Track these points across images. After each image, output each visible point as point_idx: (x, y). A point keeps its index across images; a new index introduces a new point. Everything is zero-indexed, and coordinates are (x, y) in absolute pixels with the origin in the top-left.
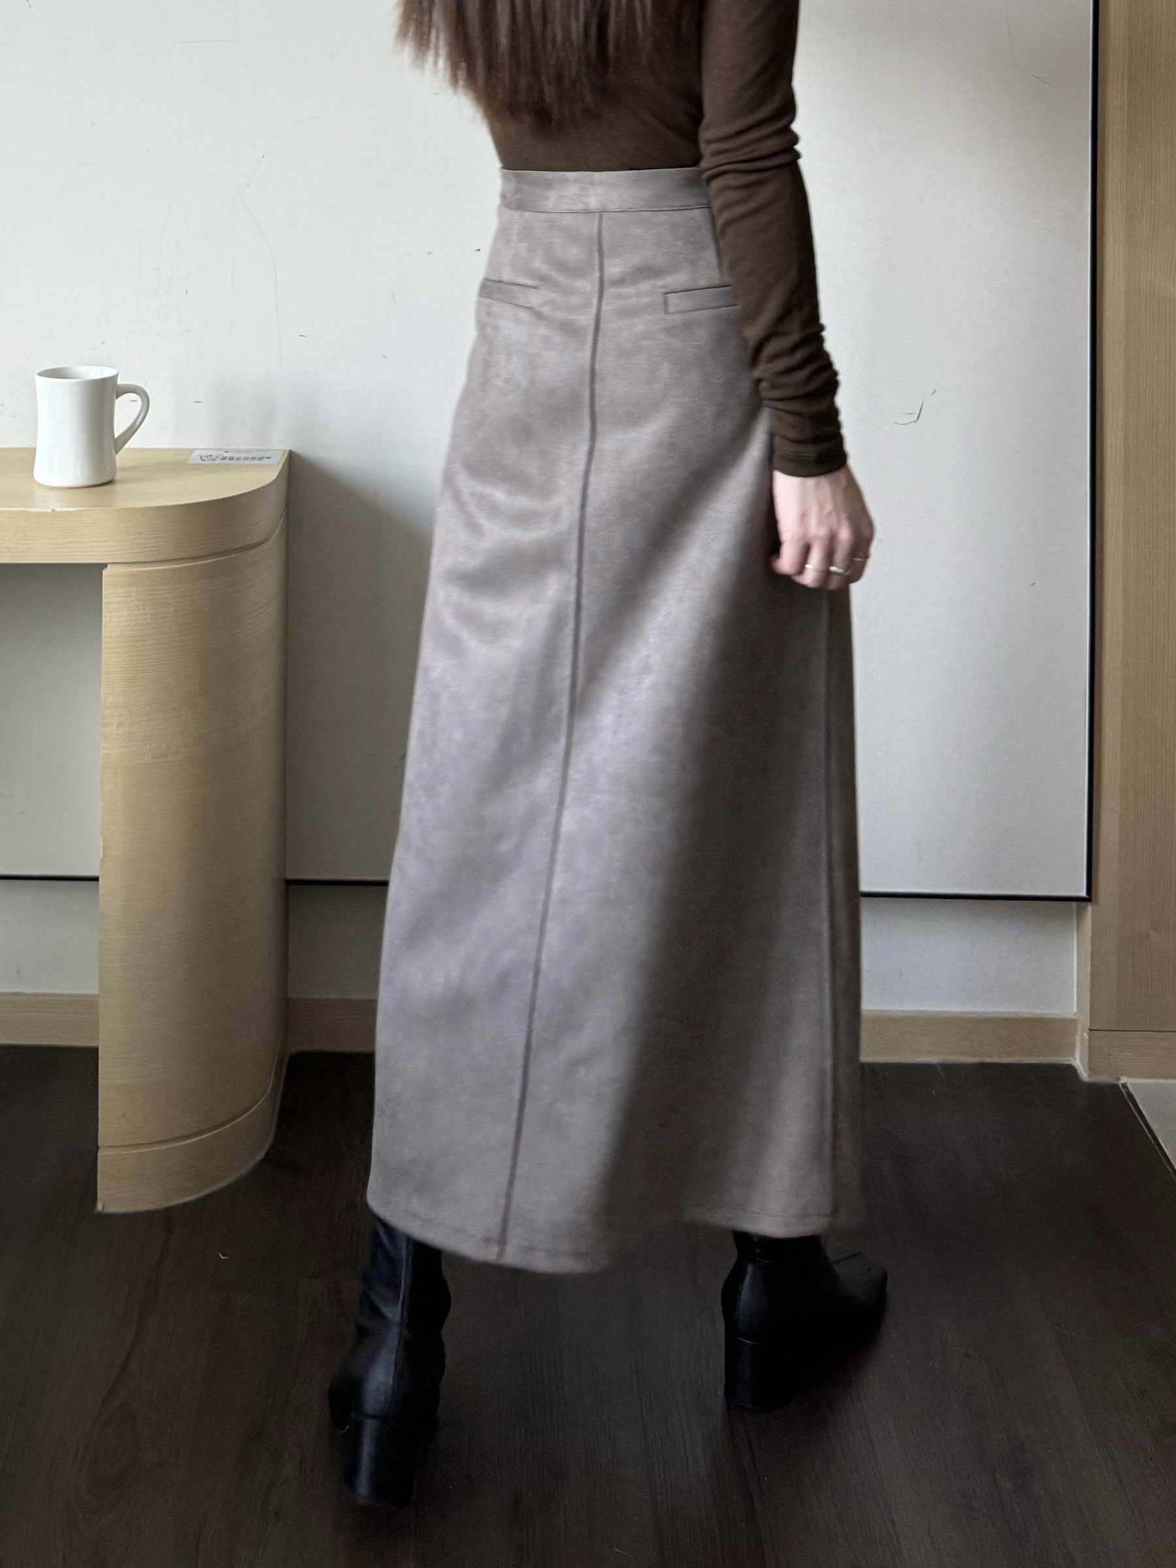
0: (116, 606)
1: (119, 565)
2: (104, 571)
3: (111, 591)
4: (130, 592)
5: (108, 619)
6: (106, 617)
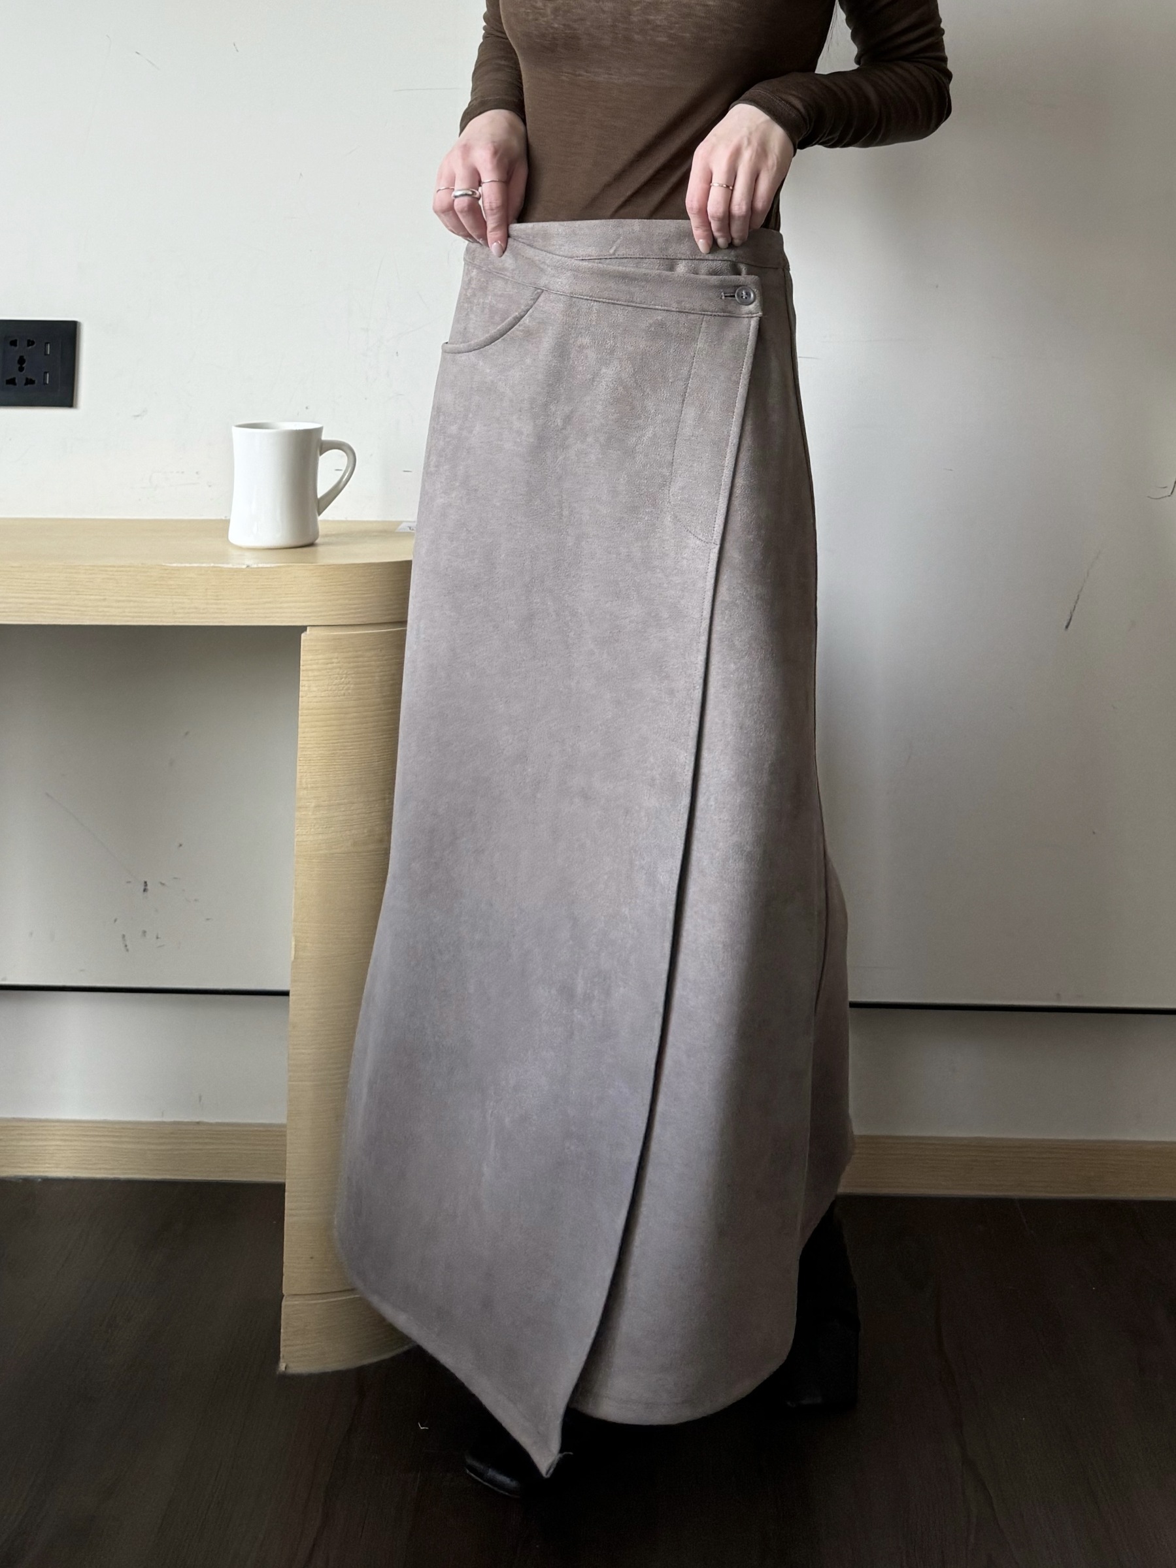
0: (316, 673)
1: (319, 628)
2: (303, 635)
3: (311, 657)
4: (331, 658)
5: (306, 689)
6: (304, 686)
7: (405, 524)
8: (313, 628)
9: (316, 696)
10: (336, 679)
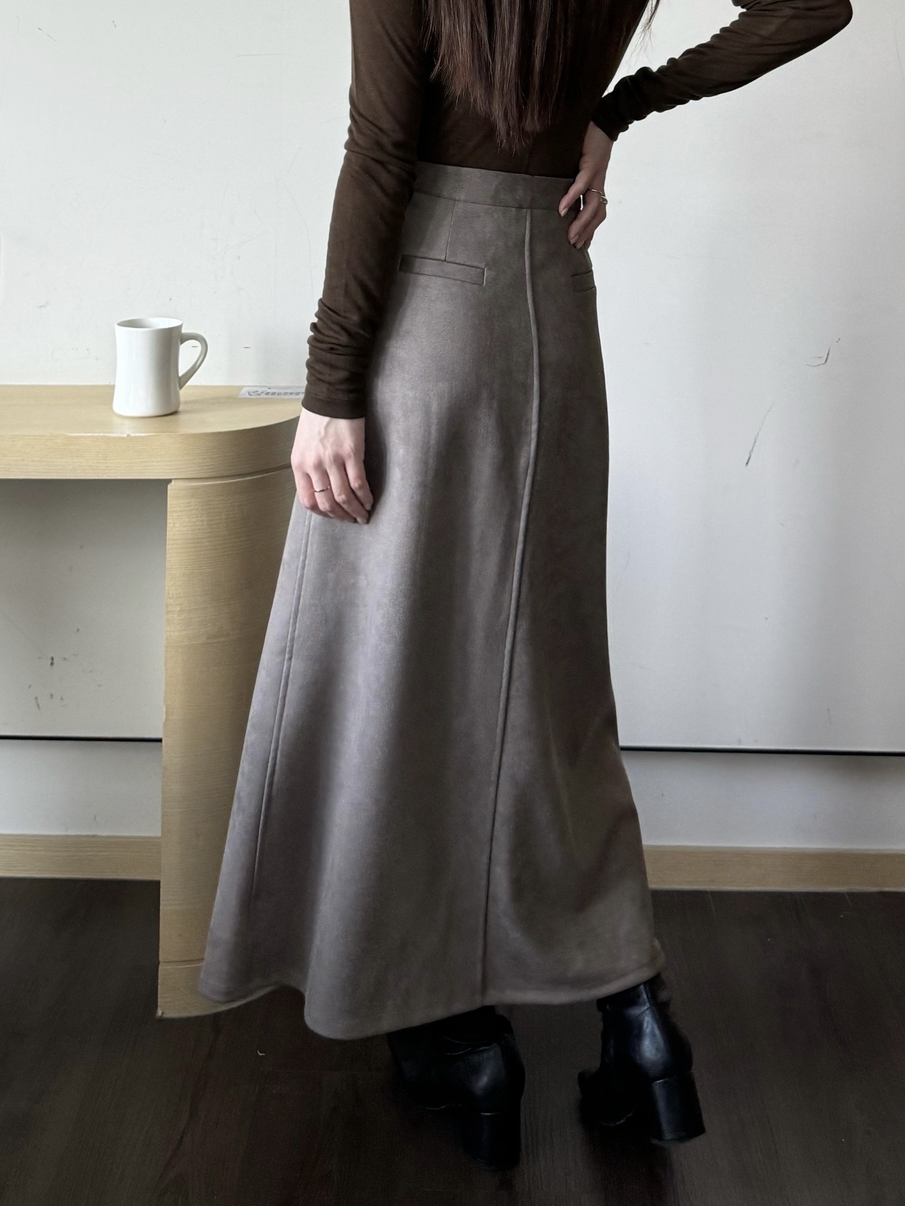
0: (179, 514)
1: (181, 481)
2: (169, 486)
3: (175, 502)
4: (190, 503)
5: (172, 525)
6: (170, 523)
7: (245, 389)
8: (177, 481)
9: (179, 531)
10: (193, 518)
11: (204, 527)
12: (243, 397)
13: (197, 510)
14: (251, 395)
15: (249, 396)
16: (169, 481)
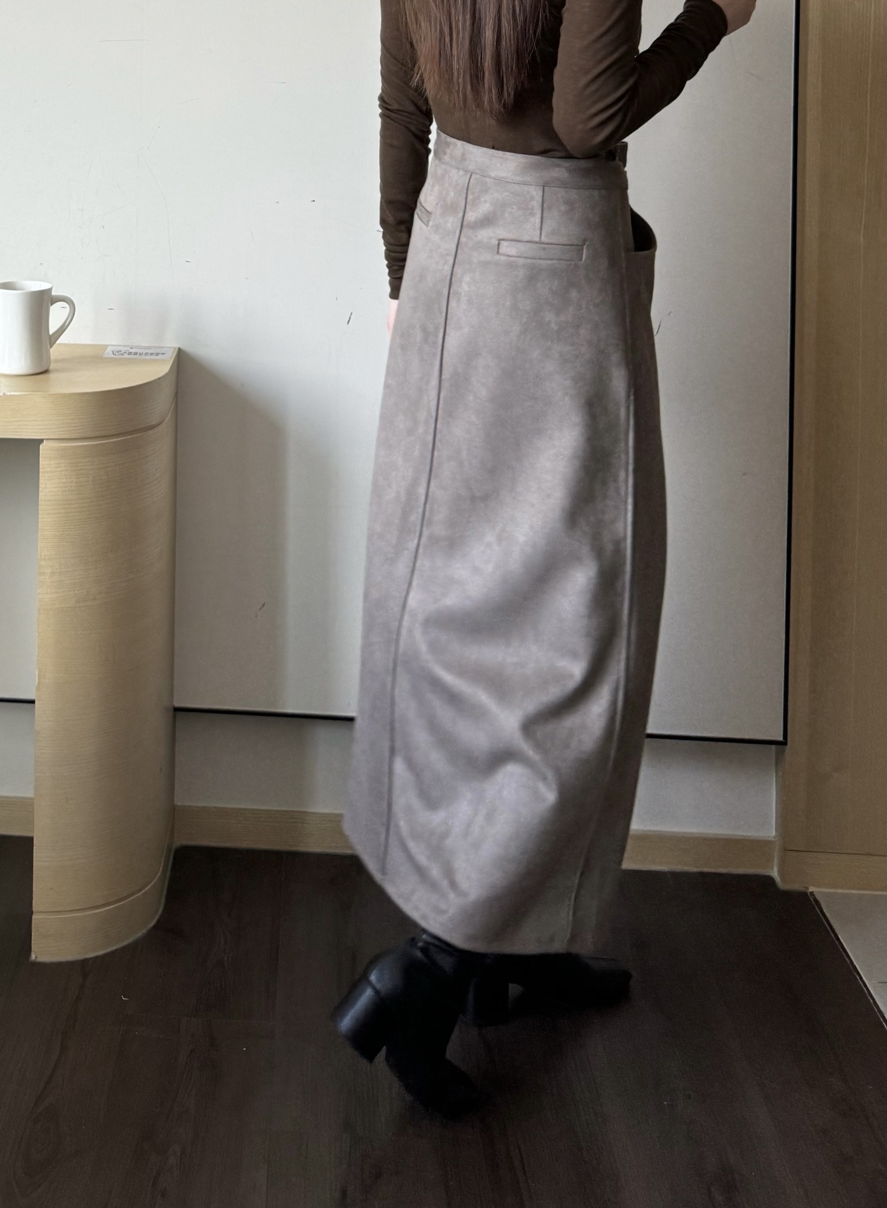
0: (50, 475)
2: (41, 446)
3: (46, 462)
4: (60, 464)
5: (44, 486)
6: (42, 484)
7: (109, 349)
8: (48, 441)
9: (50, 492)
10: (64, 478)
11: (73, 488)
12: (107, 356)
13: (66, 470)
14: (115, 355)
15: (113, 356)
16: (41, 441)
